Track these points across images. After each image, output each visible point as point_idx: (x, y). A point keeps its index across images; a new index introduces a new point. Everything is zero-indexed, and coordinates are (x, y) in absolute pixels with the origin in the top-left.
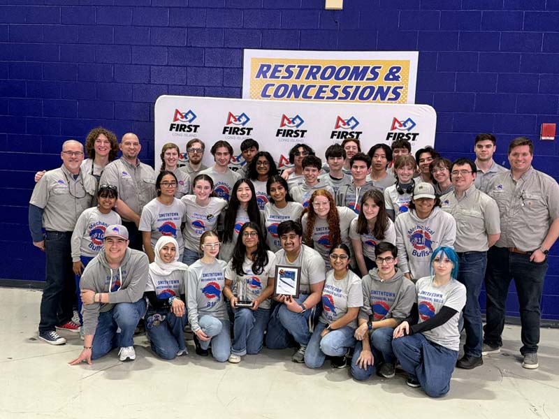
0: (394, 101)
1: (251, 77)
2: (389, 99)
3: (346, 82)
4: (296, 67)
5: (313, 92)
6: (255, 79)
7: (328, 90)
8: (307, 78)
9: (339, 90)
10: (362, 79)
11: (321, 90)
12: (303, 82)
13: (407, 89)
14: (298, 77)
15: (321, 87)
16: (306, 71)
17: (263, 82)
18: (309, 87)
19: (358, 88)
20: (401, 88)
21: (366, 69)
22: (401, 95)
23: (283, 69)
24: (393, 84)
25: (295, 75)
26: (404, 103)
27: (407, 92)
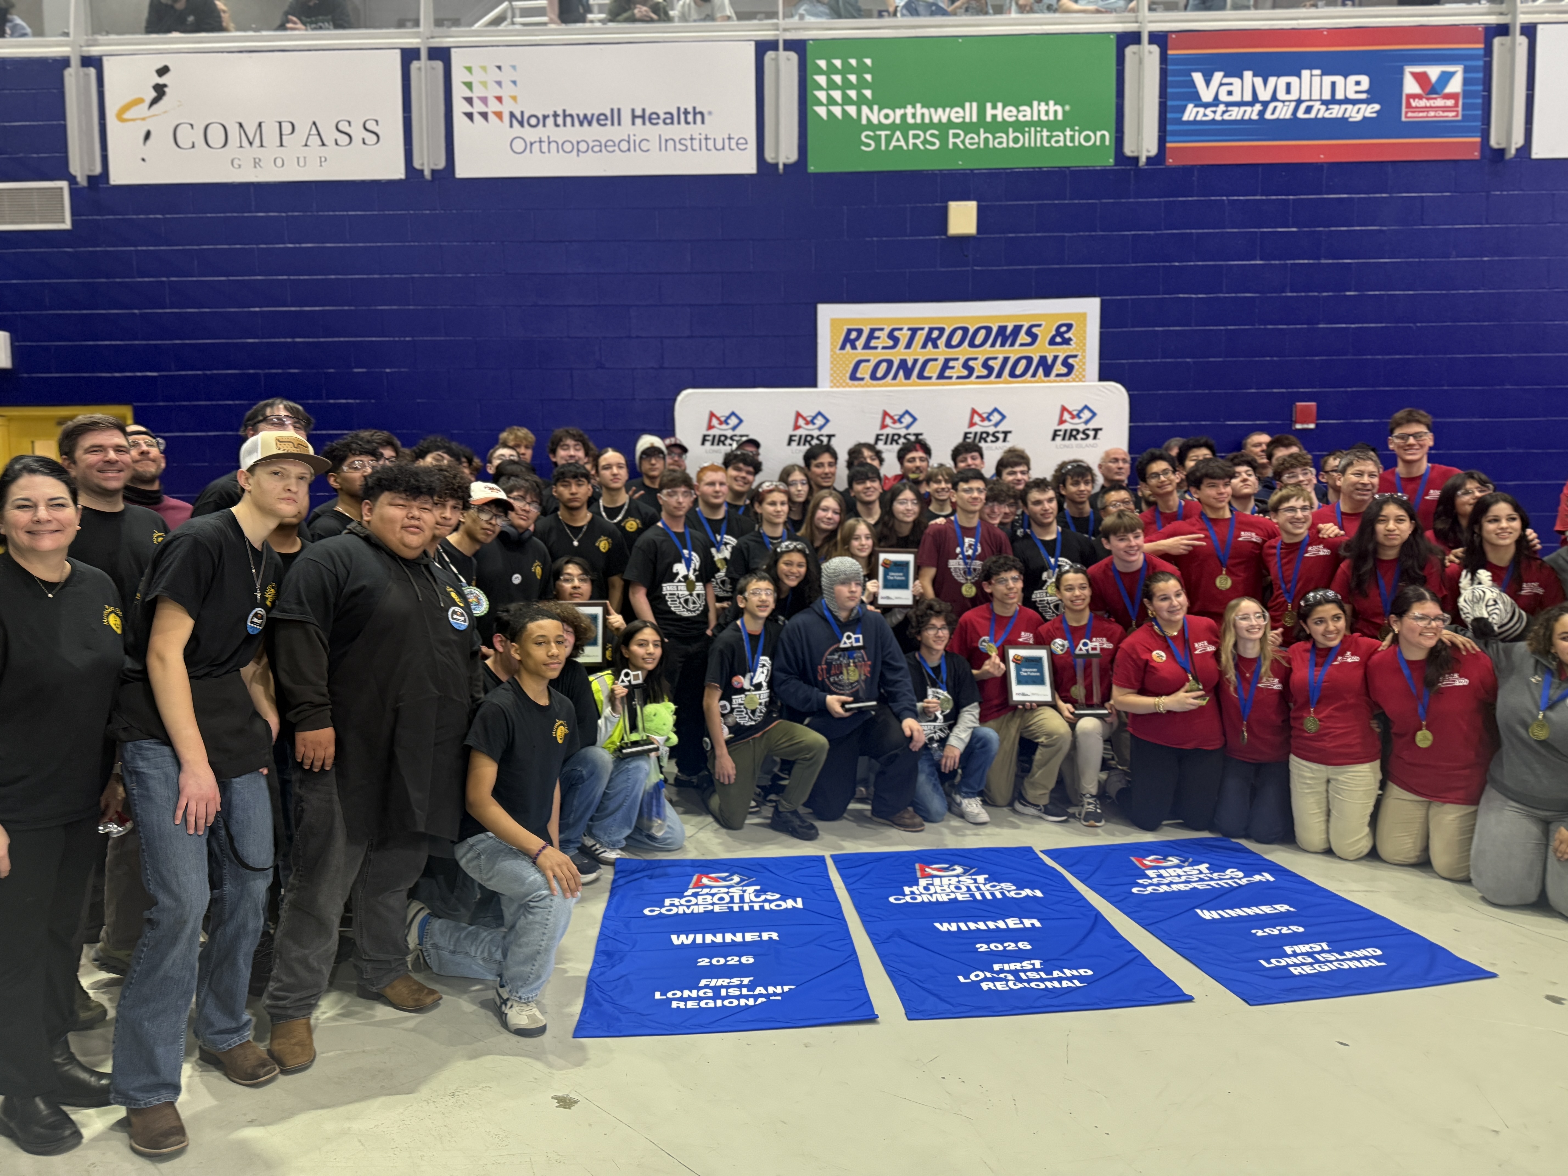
0: (1064, 378)
1: (832, 350)
2: (1058, 375)
3: (986, 351)
4: (905, 331)
5: (933, 370)
6: (838, 352)
7: (958, 365)
8: (924, 346)
9: (977, 365)
10: (1012, 344)
11: (946, 366)
12: (917, 353)
13: (1084, 357)
14: (908, 346)
15: (947, 361)
16: (921, 336)
17: (852, 355)
18: (926, 362)
19: (1006, 360)
20: (1075, 356)
21: (1017, 329)
22: (1076, 367)
23: (883, 335)
24: (1062, 351)
25: (903, 342)
26: (1080, 380)
27: (1084, 364)
